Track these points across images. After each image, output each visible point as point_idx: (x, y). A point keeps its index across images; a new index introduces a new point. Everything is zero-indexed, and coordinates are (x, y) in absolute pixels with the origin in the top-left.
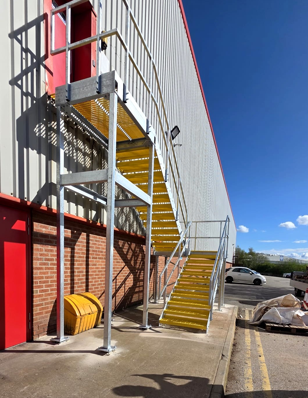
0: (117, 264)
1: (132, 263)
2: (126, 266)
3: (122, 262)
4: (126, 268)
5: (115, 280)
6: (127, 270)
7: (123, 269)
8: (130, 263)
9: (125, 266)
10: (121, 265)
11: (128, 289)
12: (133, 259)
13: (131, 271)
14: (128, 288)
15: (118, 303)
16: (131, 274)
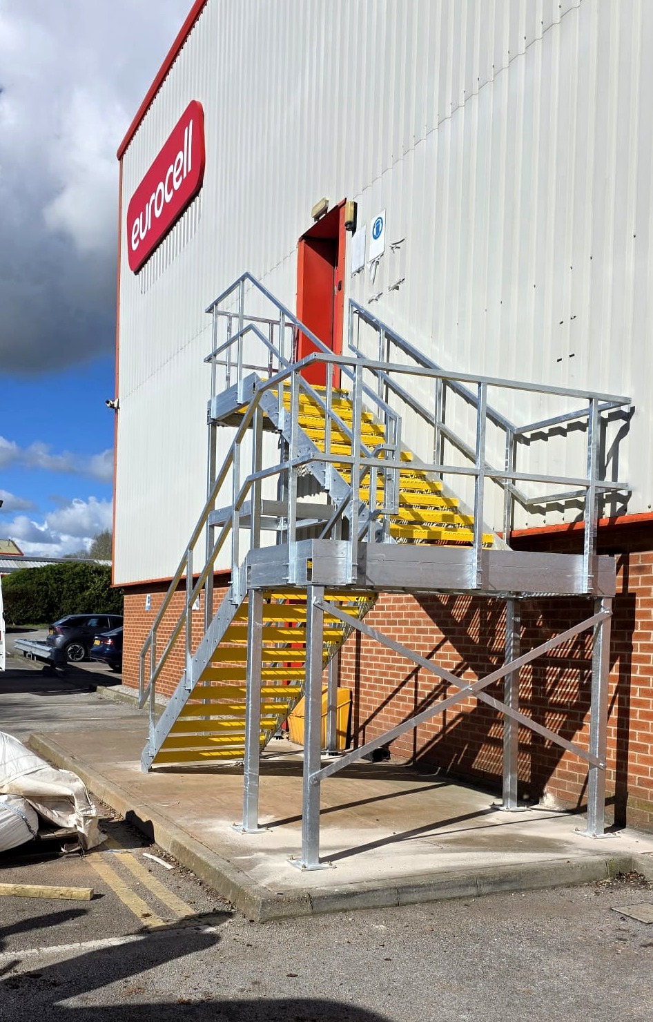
0: (419, 637)
1: (473, 631)
2: (448, 643)
3: (433, 631)
4: (447, 649)
5: (414, 677)
6: (450, 655)
7: (438, 652)
8: (465, 632)
9: (444, 641)
10: (431, 639)
11: (457, 717)
12: (476, 619)
13: (466, 658)
14: (455, 713)
15: (422, 746)
16: (469, 670)
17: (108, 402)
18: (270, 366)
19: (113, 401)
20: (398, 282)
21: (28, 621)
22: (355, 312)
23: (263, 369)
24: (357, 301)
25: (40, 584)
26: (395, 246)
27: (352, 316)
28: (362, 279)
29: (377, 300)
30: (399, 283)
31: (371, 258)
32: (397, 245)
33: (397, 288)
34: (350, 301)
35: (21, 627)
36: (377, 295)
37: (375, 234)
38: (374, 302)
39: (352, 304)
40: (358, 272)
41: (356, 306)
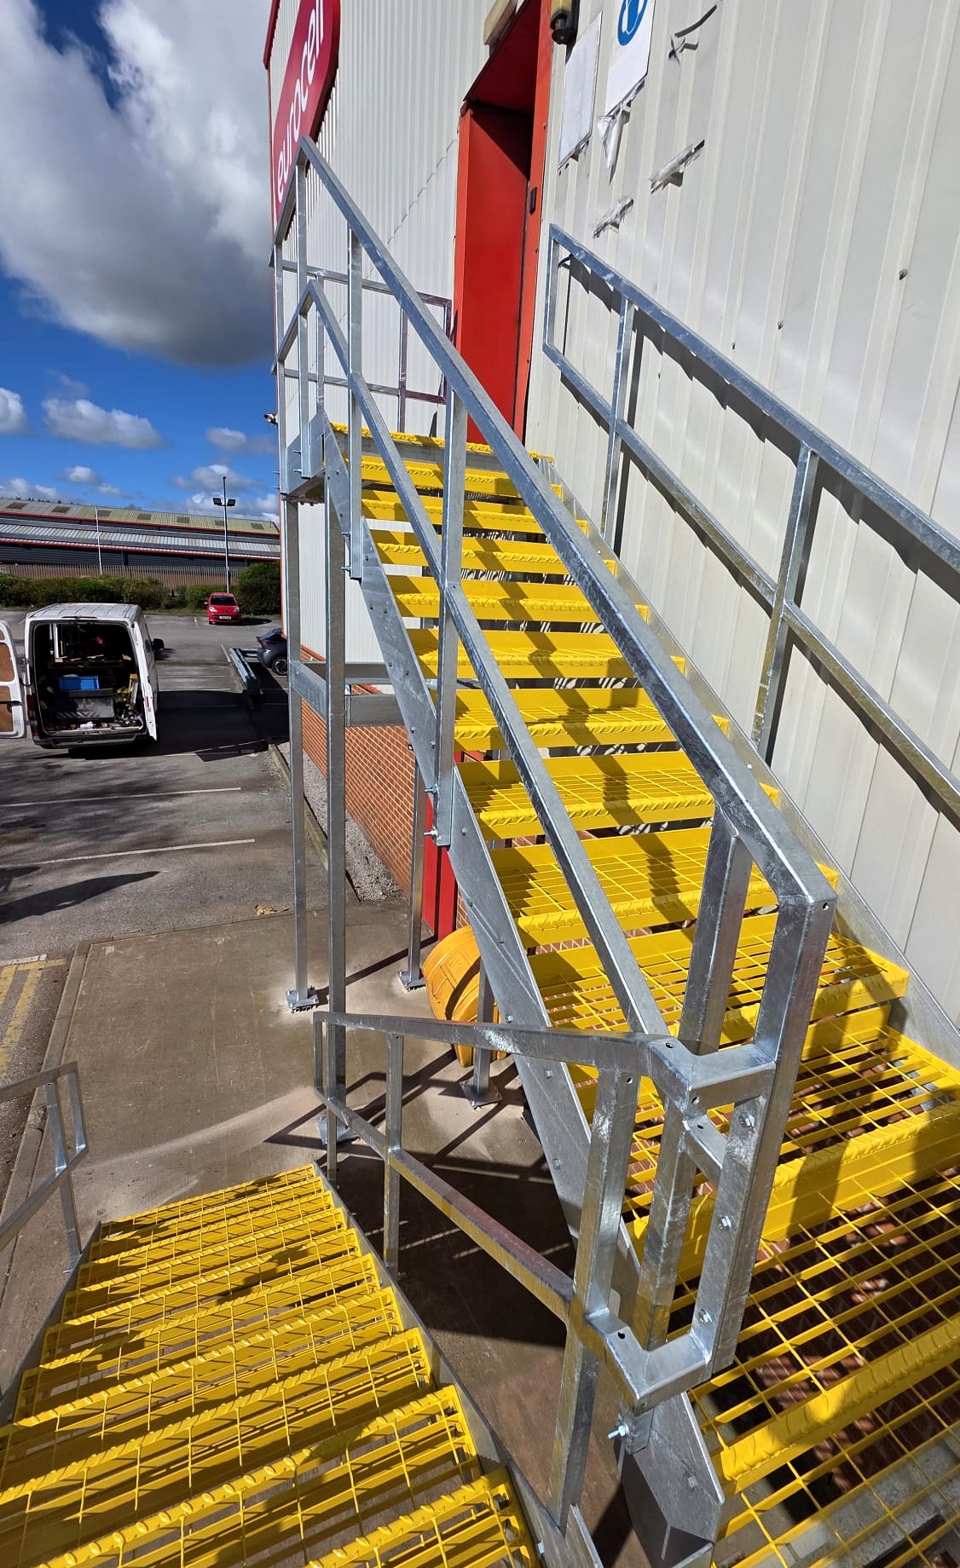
17: (266, 417)
18: (402, 384)
19: (274, 415)
20: (683, 155)
21: (264, 612)
22: (562, 264)
23: (388, 391)
24: (568, 230)
25: (273, 579)
26: (681, 45)
27: (555, 272)
28: (583, 175)
29: (616, 225)
30: (684, 161)
31: (609, 107)
32: (690, 38)
33: (677, 178)
34: (554, 230)
35: (258, 617)
36: (619, 207)
37: (624, 28)
38: (610, 230)
39: (559, 238)
40: (575, 156)
41: (567, 242)
